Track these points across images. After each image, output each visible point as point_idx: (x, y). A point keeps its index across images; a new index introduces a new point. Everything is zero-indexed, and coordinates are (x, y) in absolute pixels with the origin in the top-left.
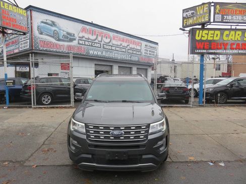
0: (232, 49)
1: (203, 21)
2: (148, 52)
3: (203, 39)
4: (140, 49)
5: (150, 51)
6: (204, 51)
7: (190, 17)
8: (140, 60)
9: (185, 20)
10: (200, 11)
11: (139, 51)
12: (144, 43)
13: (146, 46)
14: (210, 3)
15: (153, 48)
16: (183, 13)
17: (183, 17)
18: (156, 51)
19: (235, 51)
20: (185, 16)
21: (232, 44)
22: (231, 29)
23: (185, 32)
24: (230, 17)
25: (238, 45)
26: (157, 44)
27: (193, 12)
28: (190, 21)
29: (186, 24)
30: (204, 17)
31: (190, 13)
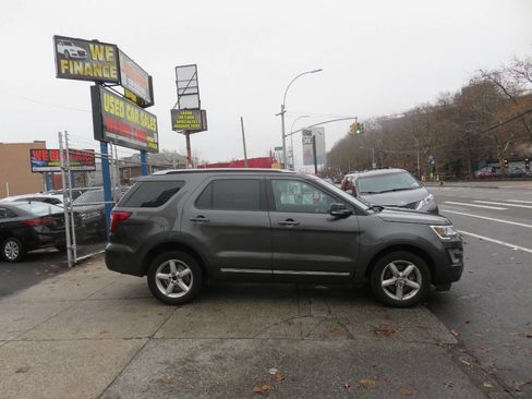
0: (134, 138)
1: (106, 76)
3: (111, 111)
7: (75, 59)
9: (63, 62)
10: (98, 55)
16: (56, 43)
17: (57, 53)
20: (61, 50)
21: (134, 130)
24: (132, 82)
25: (138, 131)
27: (80, 49)
28: (78, 68)
29: (67, 71)
30: (108, 70)
31: (74, 50)
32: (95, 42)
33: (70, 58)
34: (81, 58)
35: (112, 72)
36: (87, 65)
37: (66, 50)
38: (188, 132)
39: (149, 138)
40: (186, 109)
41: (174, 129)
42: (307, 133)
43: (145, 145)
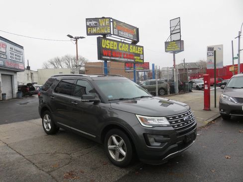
0: (124, 58)
1: (106, 32)
2: (14, 56)
3: (107, 47)
4: (4, 51)
5: (16, 55)
6: (108, 58)
7: (93, 27)
8: (6, 65)
9: (89, 29)
10: (102, 23)
11: (4, 54)
12: (9, 46)
13: (11, 48)
14: (110, 18)
15: (19, 52)
16: (86, 21)
17: (87, 26)
18: (21, 56)
19: (126, 60)
20: (88, 24)
21: (124, 54)
22: (121, 42)
23: (72, 39)
24: (122, 33)
25: (127, 55)
26: (22, 47)
27: (96, 22)
28: (94, 30)
29: (90, 32)
30: (107, 29)
31: (93, 23)
32: (103, 18)
33: (92, 27)
34: (96, 26)
35: (108, 30)
36: (98, 28)
37: (90, 24)
38: (174, 53)
39: (135, 57)
40: (174, 41)
41: (166, 51)
42: (210, 49)
43: (133, 61)
